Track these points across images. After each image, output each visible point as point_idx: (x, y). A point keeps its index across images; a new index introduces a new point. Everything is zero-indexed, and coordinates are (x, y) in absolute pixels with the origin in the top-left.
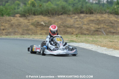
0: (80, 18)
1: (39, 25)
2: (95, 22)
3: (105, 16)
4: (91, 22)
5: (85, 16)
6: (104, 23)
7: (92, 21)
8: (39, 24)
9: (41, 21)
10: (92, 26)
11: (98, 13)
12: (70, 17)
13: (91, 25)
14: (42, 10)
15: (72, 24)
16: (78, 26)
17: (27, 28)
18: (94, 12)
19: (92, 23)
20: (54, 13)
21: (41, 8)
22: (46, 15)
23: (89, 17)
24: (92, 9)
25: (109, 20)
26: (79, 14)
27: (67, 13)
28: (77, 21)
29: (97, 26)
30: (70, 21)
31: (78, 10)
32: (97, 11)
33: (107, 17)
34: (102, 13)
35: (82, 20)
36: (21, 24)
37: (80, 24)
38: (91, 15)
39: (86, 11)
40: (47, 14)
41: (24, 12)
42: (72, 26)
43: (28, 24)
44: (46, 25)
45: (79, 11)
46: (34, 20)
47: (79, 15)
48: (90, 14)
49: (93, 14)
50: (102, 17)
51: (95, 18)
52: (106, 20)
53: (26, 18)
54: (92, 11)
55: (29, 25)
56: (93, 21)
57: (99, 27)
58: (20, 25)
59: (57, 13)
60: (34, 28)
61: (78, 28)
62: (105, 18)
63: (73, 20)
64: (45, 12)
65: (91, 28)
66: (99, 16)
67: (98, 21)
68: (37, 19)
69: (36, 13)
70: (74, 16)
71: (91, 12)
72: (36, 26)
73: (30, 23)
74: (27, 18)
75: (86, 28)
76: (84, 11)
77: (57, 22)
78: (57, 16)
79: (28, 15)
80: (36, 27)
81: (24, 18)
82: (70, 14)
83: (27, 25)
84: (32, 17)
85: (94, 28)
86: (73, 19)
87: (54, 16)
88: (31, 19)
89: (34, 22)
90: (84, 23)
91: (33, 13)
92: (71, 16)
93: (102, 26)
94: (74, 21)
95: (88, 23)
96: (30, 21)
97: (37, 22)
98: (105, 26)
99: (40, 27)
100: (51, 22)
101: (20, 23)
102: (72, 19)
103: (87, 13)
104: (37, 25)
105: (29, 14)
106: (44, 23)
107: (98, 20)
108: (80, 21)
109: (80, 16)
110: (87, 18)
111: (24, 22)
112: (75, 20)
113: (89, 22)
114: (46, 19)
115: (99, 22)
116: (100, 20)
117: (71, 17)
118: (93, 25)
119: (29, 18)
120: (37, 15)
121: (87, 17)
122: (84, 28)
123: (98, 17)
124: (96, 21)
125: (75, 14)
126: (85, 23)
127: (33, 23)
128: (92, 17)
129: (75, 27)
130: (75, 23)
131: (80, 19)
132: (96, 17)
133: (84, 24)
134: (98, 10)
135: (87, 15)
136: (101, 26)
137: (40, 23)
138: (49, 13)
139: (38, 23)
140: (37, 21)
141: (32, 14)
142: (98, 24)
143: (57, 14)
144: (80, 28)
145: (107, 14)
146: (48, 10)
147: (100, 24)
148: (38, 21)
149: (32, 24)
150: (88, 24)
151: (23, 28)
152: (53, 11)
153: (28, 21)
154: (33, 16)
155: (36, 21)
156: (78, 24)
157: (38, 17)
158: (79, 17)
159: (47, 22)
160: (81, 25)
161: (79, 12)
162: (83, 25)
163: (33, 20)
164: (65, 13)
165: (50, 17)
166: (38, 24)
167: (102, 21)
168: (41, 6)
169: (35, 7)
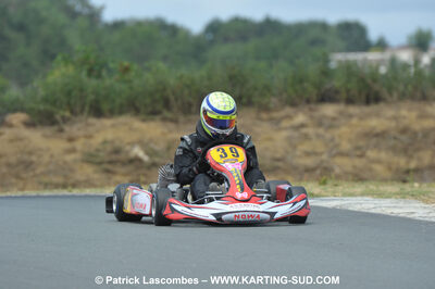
0: (320, 124)
1: (124, 164)
2: (392, 142)
4: (374, 141)
5: (341, 113)
7: (377, 135)
8: (122, 157)
9: (132, 144)
10: (379, 161)
11: (403, 97)
12: (271, 119)
13: (371, 154)
14: (131, 88)
15: (278, 156)
16: (309, 162)
17: (65, 176)
18: (384, 92)
19: (377, 147)
20: (190, 105)
21: (130, 81)
22: (153, 113)
23: (361, 118)
24: (375, 80)
26: (313, 106)
27: (255, 99)
28: (306, 137)
29: (402, 162)
30: (270, 139)
31: (306, 85)
32: (401, 88)
34: (425, 98)
35: (328, 135)
36: (34, 158)
37: (321, 154)
38: (373, 108)
39: (348, 91)
40: (159, 107)
41: (45, 100)
42: (280, 164)
43: (69, 158)
44: (157, 160)
45: (312, 92)
46: (98, 140)
47: (311, 110)
48: (368, 102)
49: (382, 105)
50: (423, 116)
51: (393, 124)
53: (56, 128)
54: (376, 87)
55: (75, 161)
56: (381, 135)
57: (413, 165)
58: (28, 165)
60: (96, 176)
61: (309, 170)
63: (284, 134)
64: (148, 101)
65: (371, 170)
66: (408, 114)
67: (404, 138)
68: (109, 135)
69: (105, 107)
70: (289, 117)
71: (368, 91)
72: (105, 166)
73: (78, 156)
74: (61, 131)
75: (350, 169)
76: (337, 92)
79: (67, 114)
80: (108, 171)
81: (48, 130)
82: (271, 106)
83: (65, 163)
84: (88, 125)
85: (390, 168)
86: (286, 129)
88: (81, 133)
89: (98, 150)
90: (337, 146)
91: (91, 106)
92: (275, 115)
93: (426, 157)
94: (289, 139)
95: (358, 148)
96: (79, 145)
97: (109, 148)
99: (125, 175)
101: (30, 153)
102: (280, 129)
103: (350, 101)
104: (111, 162)
105: (72, 112)
106: (147, 153)
107: (404, 131)
108: (318, 136)
109: (316, 114)
110: (354, 121)
111: (48, 149)
112: (296, 134)
113: (361, 143)
114: (154, 130)
115: (408, 142)
116: (415, 133)
117: (276, 122)
118: (383, 155)
119: (73, 129)
120: (112, 113)
121: (351, 116)
122: (337, 171)
123: (404, 117)
124: (395, 138)
125: (293, 104)
126: (346, 146)
127: (91, 155)
128: (378, 115)
129: (295, 168)
130: (294, 147)
131: (321, 131)
132: (395, 118)
133: (341, 154)
134: (406, 86)
135: (353, 110)
137: (127, 152)
138: (167, 104)
139: (117, 151)
140: (112, 142)
141: (87, 108)
142: (406, 151)
144: (318, 172)
146: (164, 89)
147: (418, 150)
148: (117, 144)
149: (90, 159)
150: (358, 153)
151: (46, 179)
152: (186, 92)
153: (67, 145)
154: (92, 120)
155: (105, 142)
156: (308, 154)
157: (113, 126)
158: (312, 117)
159: (160, 147)
160: (324, 157)
161: (315, 97)
162: (334, 156)
163: (89, 137)
164: (244, 100)
165: (175, 121)
166: (114, 157)
168: (126, 70)
169: (99, 76)
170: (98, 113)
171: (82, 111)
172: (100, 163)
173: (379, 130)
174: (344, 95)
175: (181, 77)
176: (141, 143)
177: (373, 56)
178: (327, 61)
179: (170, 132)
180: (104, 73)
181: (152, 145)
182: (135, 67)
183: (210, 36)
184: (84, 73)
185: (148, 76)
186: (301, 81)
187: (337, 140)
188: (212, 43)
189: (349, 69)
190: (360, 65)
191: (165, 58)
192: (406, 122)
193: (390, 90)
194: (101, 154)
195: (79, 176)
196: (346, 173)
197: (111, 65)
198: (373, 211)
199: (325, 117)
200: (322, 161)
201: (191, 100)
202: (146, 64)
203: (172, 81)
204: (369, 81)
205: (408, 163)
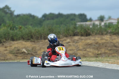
0: (74, 42)
1: (20, 54)
3: (106, 38)
4: (89, 46)
5: (79, 39)
6: (106, 46)
7: (89, 45)
8: (20, 52)
9: (23, 48)
10: (90, 52)
11: (96, 34)
13: (88, 50)
14: (22, 33)
16: (71, 52)
17: (4, 57)
18: (91, 33)
19: (89, 48)
20: (38, 37)
21: (22, 31)
22: (28, 40)
23: (85, 40)
24: (88, 30)
25: (112, 42)
26: (72, 37)
28: (70, 45)
29: (96, 52)
31: (70, 31)
32: (96, 31)
33: (109, 39)
34: (102, 34)
35: (76, 45)
37: (74, 50)
38: (88, 37)
39: (81, 33)
40: (30, 38)
44: (29, 52)
46: (13, 47)
48: (87, 35)
49: (91, 36)
50: (102, 39)
51: (94, 41)
52: (107, 43)
53: (1, 44)
54: (89, 31)
56: (90, 45)
57: (99, 53)
59: (43, 36)
60: (13, 57)
62: (106, 40)
64: (27, 36)
65: (88, 54)
67: (97, 45)
68: (16, 46)
69: (15, 38)
70: (65, 40)
71: (87, 33)
72: (15, 54)
73: (8, 52)
74: (3, 45)
75: (82, 54)
76: (78, 33)
77: (43, 48)
78: (43, 40)
79: (5, 40)
80: (16, 56)
82: (60, 37)
83: (4, 53)
84: (10, 43)
85: (93, 54)
87: (39, 40)
88: (9, 45)
89: (13, 50)
90: (79, 48)
91: (11, 38)
93: (103, 50)
95: (84, 48)
96: (8, 49)
97: (16, 49)
98: (107, 51)
99: (21, 57)
100: (35, 49)
103: (82, 35)
104: (17, 53)
106: (26, 51)
107: (97, 43)
108: (73, 45)
110: (83, 41)
112: (67, 45)
113: (85, 47)
114: (29, 44)
116: (100, 44)
118: (91, 50)
119: (6, 44)
120: (17, 40)
121: (82, 39)
122: (79, 54)
123: (97, 40)
124: (94, 45)
125: (66, 37)
126: (81, 48)
127: (11, 51)
128: (90, 39)
131: (74, 44)
132: (94, 40)
133: (80, 50)
134: (97, 31)
135: (83, 38)
136: (101, 51)
137: (21, 50)
138: (32, 37)
139: (18, 50)
140: (17, 48)
141: (10, 38)
142: (97, 49)
143: (42, 38)
145: (109, 34)
146: (31, 33)
147: (101, 48)
148: (18, 48)
149: (11, 52)
150: (84, 49)
152: (37, 34)
154: (12, 42)
155: (15, 48)
156: (71, 50)
157: (17, 43)
158: (71, 40)
159: (30, 49)
160: (75, 51)
161: (72, 35)
162: (78, 50)
163: (11, 46)
165: (34, 42)
166: (18, 52)
167: (103, 44)
168: (21, 28)
169: (13, 30)
170: (13, 40)
171: (9, 39)
172: (14, 53)
173: (90, 43)
174: (80, 34)
175: (36, 30)
176: (25, 48)
177: (88, 23)
178: (76, 25)
179: (33, 45)
180: (15, 29)
181: (28, 48)
182: (23, 27)
183: (44, 18)
184: (9, 29)
185: (26, 29)
186: (68, 30)
187: (78, 46)
188: (44, 20)
189: (81, 26)
190: (84, 25)
191: (31, 25)
192: (97, 41)
193: (93, 32)
194: (14, 51)
195: (8, 57)
196: (81, 55)
197: (17, 27)
198: (88, 65)
199: (75, 40)
200: (75, 52)
201: (38, 36)
202: (26, 26)
203: (33, 31)
204: (87, 30)
205: (98, 52)
